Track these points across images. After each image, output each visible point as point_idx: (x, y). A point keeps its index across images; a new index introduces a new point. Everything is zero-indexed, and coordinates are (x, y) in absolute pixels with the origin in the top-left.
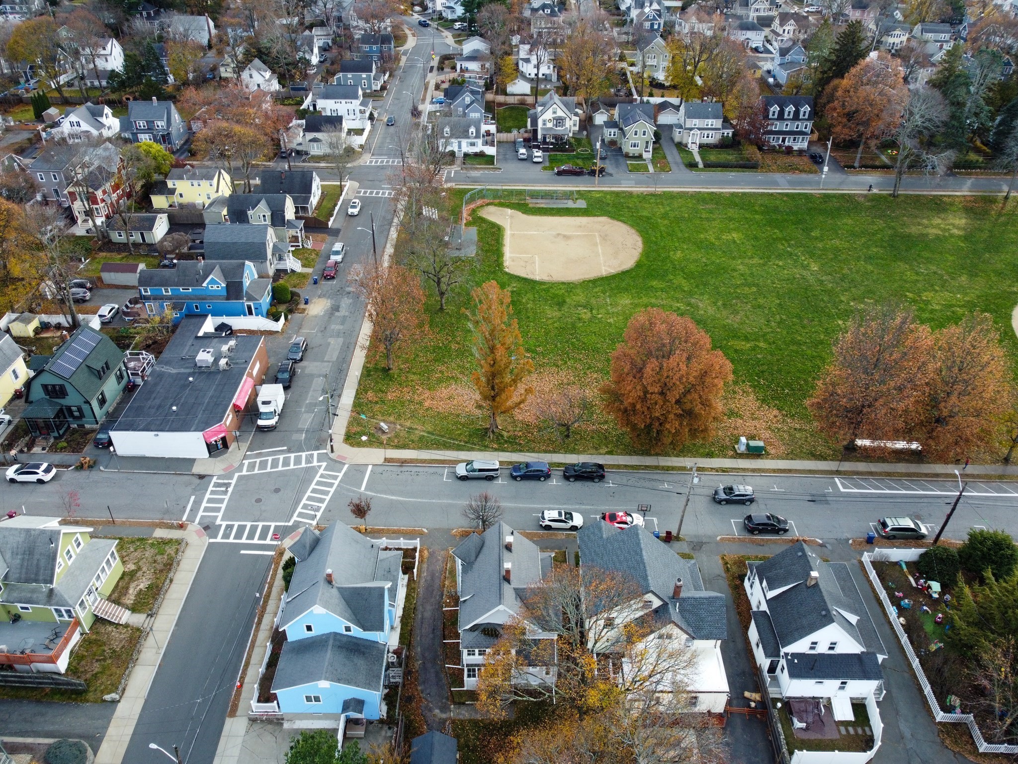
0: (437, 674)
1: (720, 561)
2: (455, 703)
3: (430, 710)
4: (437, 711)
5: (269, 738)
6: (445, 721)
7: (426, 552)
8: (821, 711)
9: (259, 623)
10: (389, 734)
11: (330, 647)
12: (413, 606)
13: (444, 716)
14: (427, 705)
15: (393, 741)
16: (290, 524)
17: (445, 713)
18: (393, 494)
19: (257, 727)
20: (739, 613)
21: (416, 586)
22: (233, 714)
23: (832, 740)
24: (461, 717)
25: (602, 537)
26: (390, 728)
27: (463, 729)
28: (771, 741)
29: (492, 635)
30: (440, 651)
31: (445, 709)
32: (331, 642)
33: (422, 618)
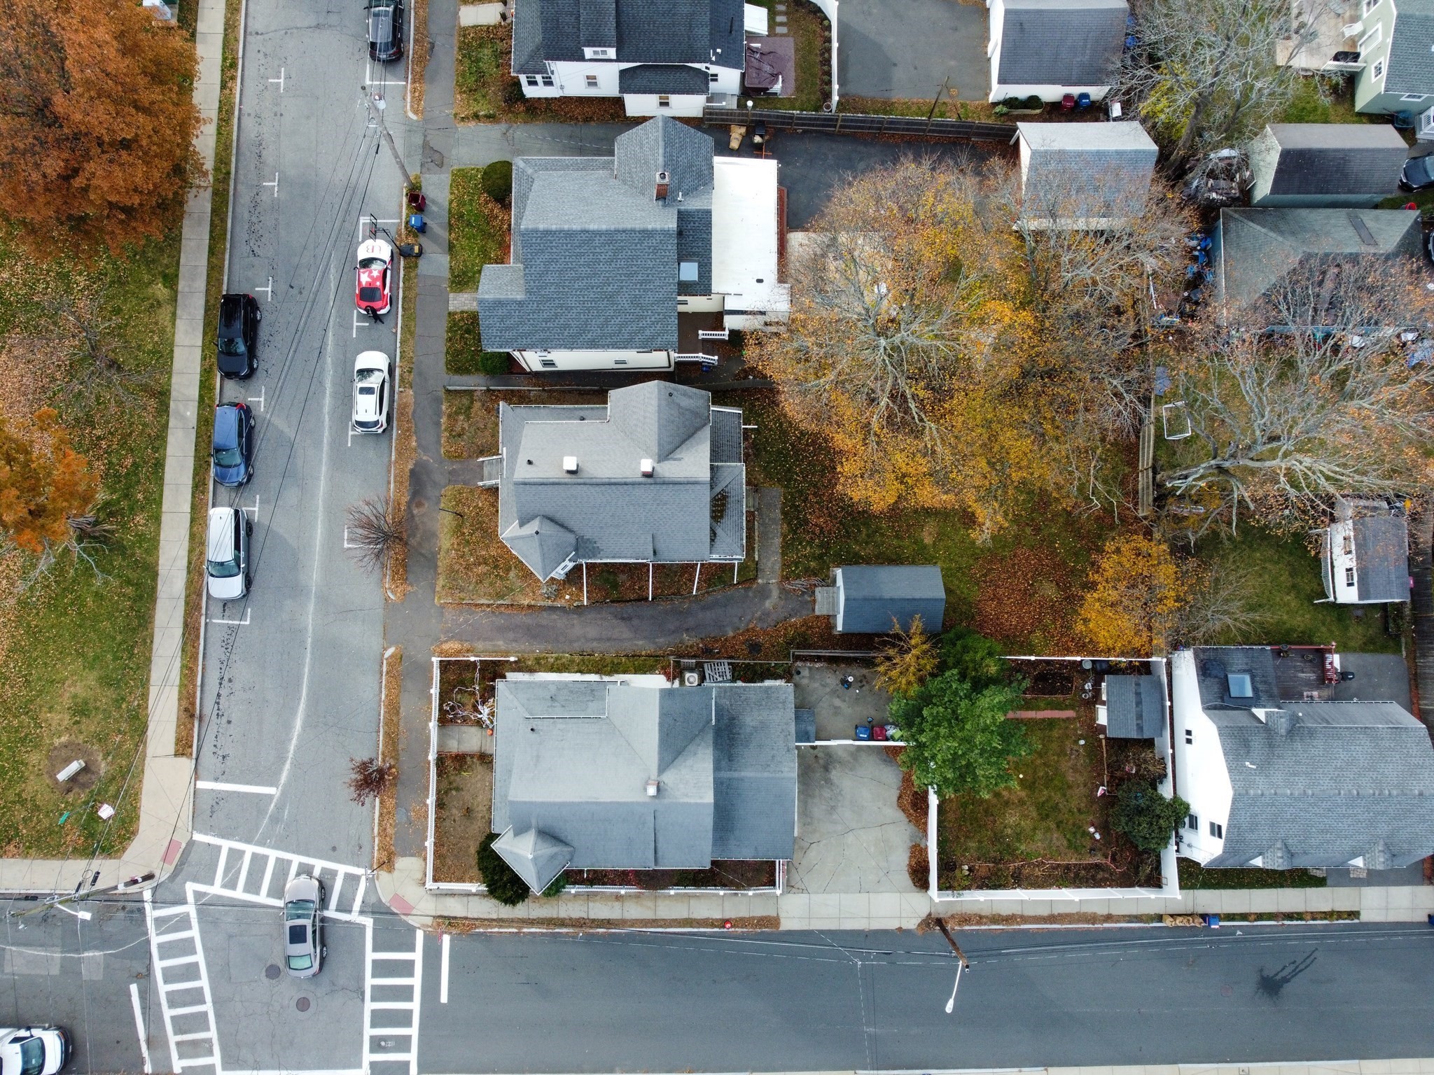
0: (704, 608)
1: (472, 124)
2: (756, 578)
3: (767, 614)
4: (768, 604)
5: (813, 853)
6: (783, 591)
7: (445, 647)
8: (757, 48)
9: (608, 923)
10: (805, 673)
11: (736, 775)
12: (577, 658)
13: (775, 593)
14: (760, 619)
15: (818, 665)
16: (368, 922)
17: (770, 591)
18: (288, 727)
19: (796, 877)
20: (587, 120)
21: (532, 656)
22: (773, 921)
23: (797, 50)
24: (778, 567)
25: (520, 303)
26: (799, 673)
27: (797, 564)
28: (805, 132)
29: (723, 505)
30: (664, 606)
31: (764, 593)
32: (725, 775)
33: (599, 640)
